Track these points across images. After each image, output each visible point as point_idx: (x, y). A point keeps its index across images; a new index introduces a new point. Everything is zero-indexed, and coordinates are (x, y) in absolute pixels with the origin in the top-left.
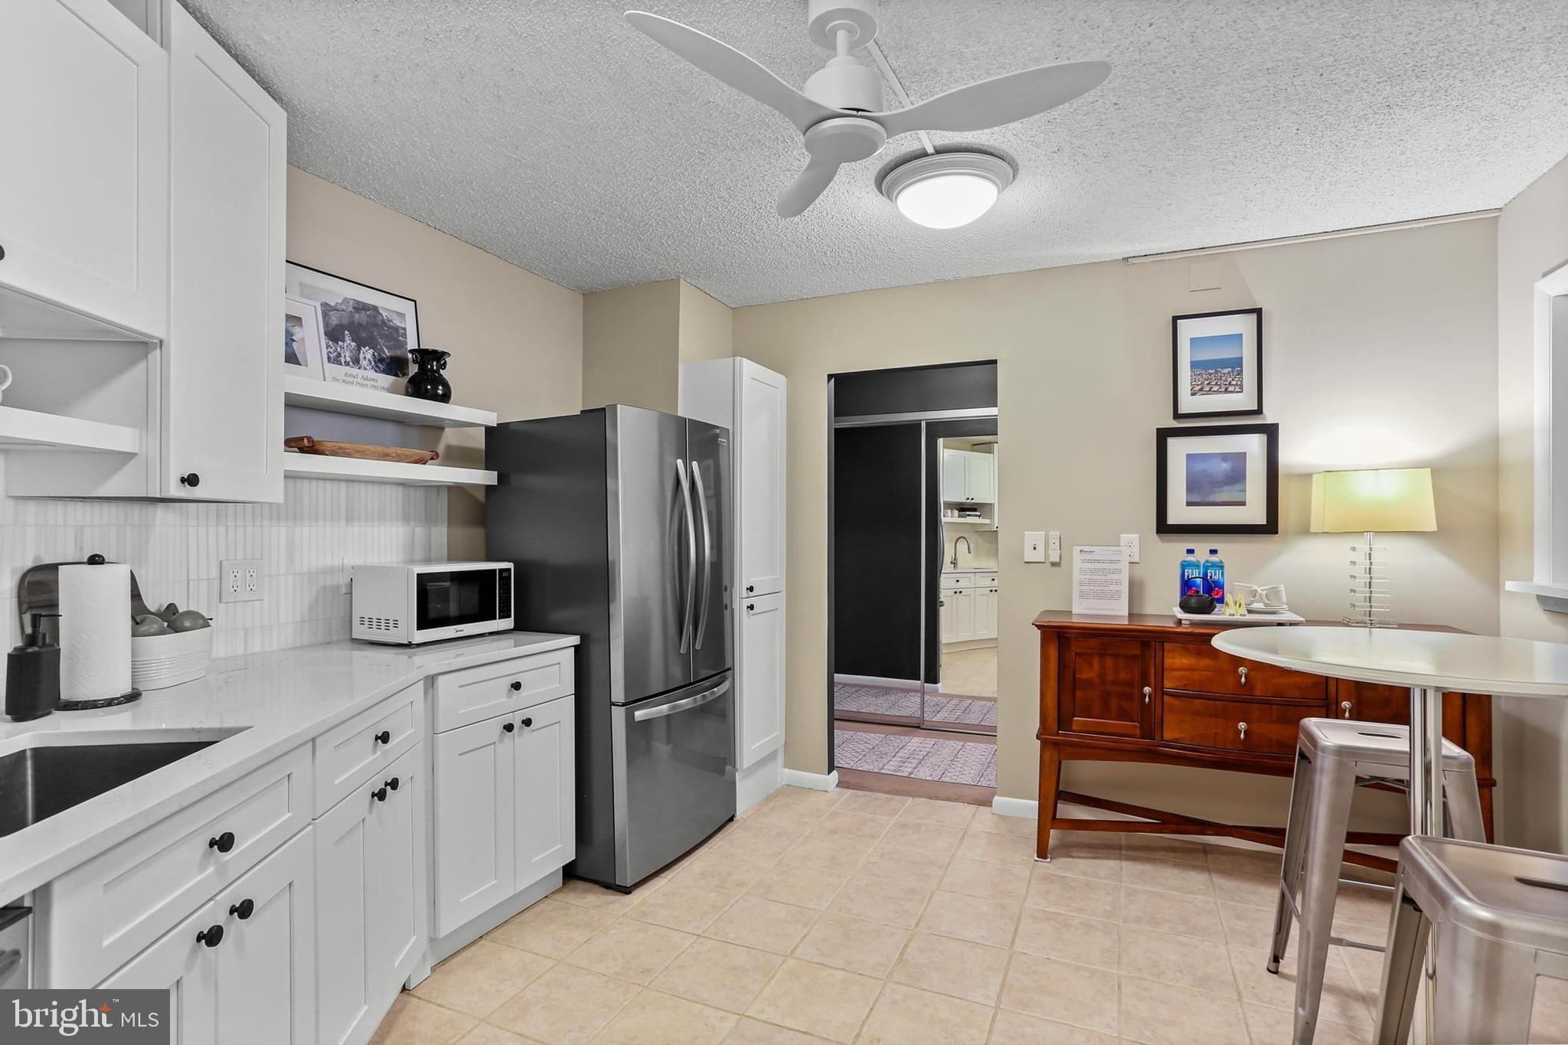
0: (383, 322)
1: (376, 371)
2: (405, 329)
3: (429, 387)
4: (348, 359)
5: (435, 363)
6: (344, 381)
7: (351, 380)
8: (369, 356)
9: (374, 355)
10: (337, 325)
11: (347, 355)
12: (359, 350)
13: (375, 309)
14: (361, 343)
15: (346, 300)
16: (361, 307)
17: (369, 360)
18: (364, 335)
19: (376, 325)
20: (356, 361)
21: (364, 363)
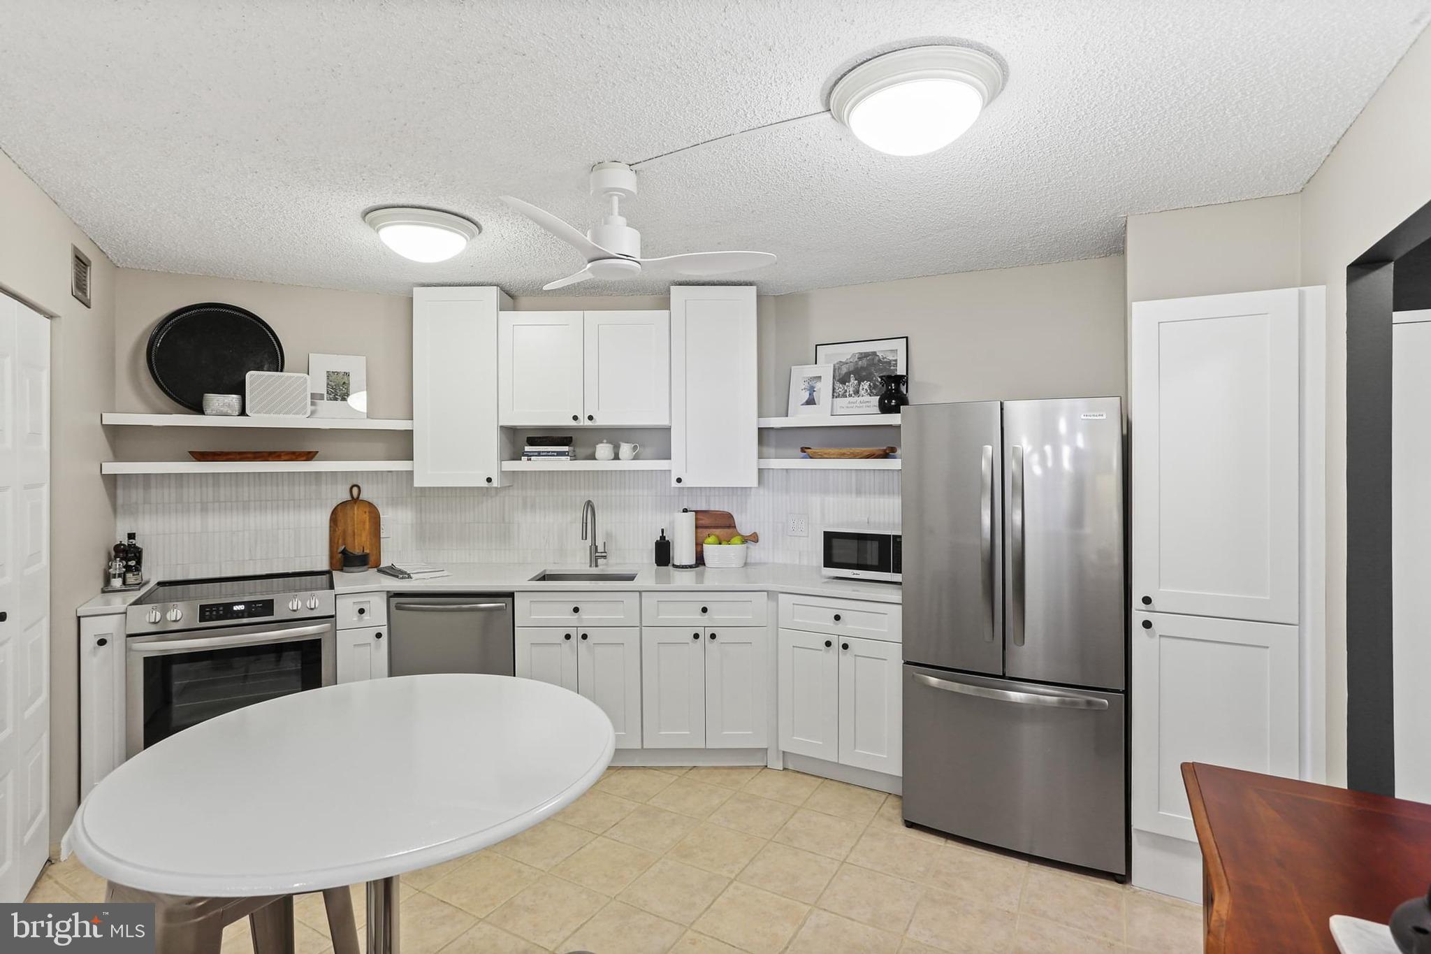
0: (880, 360)
1: (870, 396)
2: (896, 361)
3: (886, 401)
4: (851, 392)
5: (893, 385)
6: (848, 407)
7: (852, 405)
8: (866, 387)
9: (870, 385)
10: (846, 373)
11: (851, 390)
12: (859, 384)
13: (874, 354)
14: (860, 380)
15: (854, 355)
16: (863, 356)
17: (866, 389)
18: (864, 374)
19: (874, 365)
20: (857, 392)
21: (862, 392)
